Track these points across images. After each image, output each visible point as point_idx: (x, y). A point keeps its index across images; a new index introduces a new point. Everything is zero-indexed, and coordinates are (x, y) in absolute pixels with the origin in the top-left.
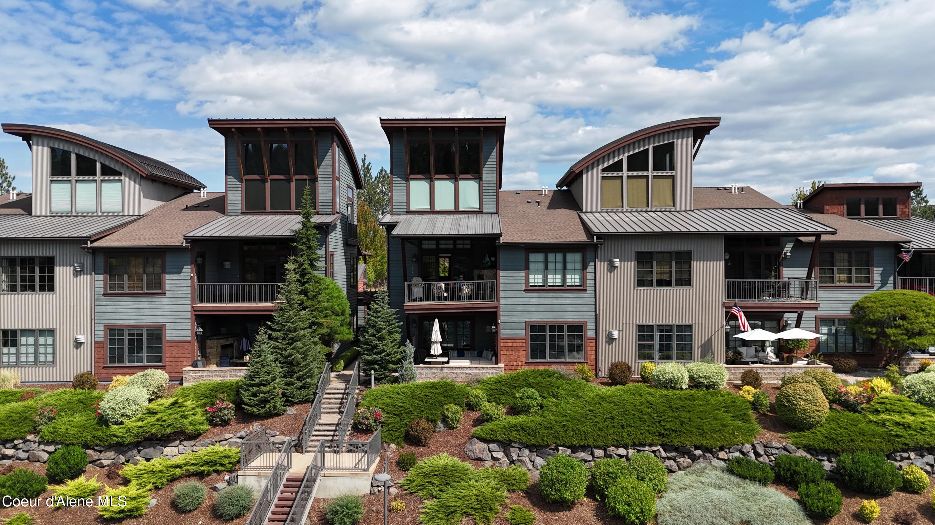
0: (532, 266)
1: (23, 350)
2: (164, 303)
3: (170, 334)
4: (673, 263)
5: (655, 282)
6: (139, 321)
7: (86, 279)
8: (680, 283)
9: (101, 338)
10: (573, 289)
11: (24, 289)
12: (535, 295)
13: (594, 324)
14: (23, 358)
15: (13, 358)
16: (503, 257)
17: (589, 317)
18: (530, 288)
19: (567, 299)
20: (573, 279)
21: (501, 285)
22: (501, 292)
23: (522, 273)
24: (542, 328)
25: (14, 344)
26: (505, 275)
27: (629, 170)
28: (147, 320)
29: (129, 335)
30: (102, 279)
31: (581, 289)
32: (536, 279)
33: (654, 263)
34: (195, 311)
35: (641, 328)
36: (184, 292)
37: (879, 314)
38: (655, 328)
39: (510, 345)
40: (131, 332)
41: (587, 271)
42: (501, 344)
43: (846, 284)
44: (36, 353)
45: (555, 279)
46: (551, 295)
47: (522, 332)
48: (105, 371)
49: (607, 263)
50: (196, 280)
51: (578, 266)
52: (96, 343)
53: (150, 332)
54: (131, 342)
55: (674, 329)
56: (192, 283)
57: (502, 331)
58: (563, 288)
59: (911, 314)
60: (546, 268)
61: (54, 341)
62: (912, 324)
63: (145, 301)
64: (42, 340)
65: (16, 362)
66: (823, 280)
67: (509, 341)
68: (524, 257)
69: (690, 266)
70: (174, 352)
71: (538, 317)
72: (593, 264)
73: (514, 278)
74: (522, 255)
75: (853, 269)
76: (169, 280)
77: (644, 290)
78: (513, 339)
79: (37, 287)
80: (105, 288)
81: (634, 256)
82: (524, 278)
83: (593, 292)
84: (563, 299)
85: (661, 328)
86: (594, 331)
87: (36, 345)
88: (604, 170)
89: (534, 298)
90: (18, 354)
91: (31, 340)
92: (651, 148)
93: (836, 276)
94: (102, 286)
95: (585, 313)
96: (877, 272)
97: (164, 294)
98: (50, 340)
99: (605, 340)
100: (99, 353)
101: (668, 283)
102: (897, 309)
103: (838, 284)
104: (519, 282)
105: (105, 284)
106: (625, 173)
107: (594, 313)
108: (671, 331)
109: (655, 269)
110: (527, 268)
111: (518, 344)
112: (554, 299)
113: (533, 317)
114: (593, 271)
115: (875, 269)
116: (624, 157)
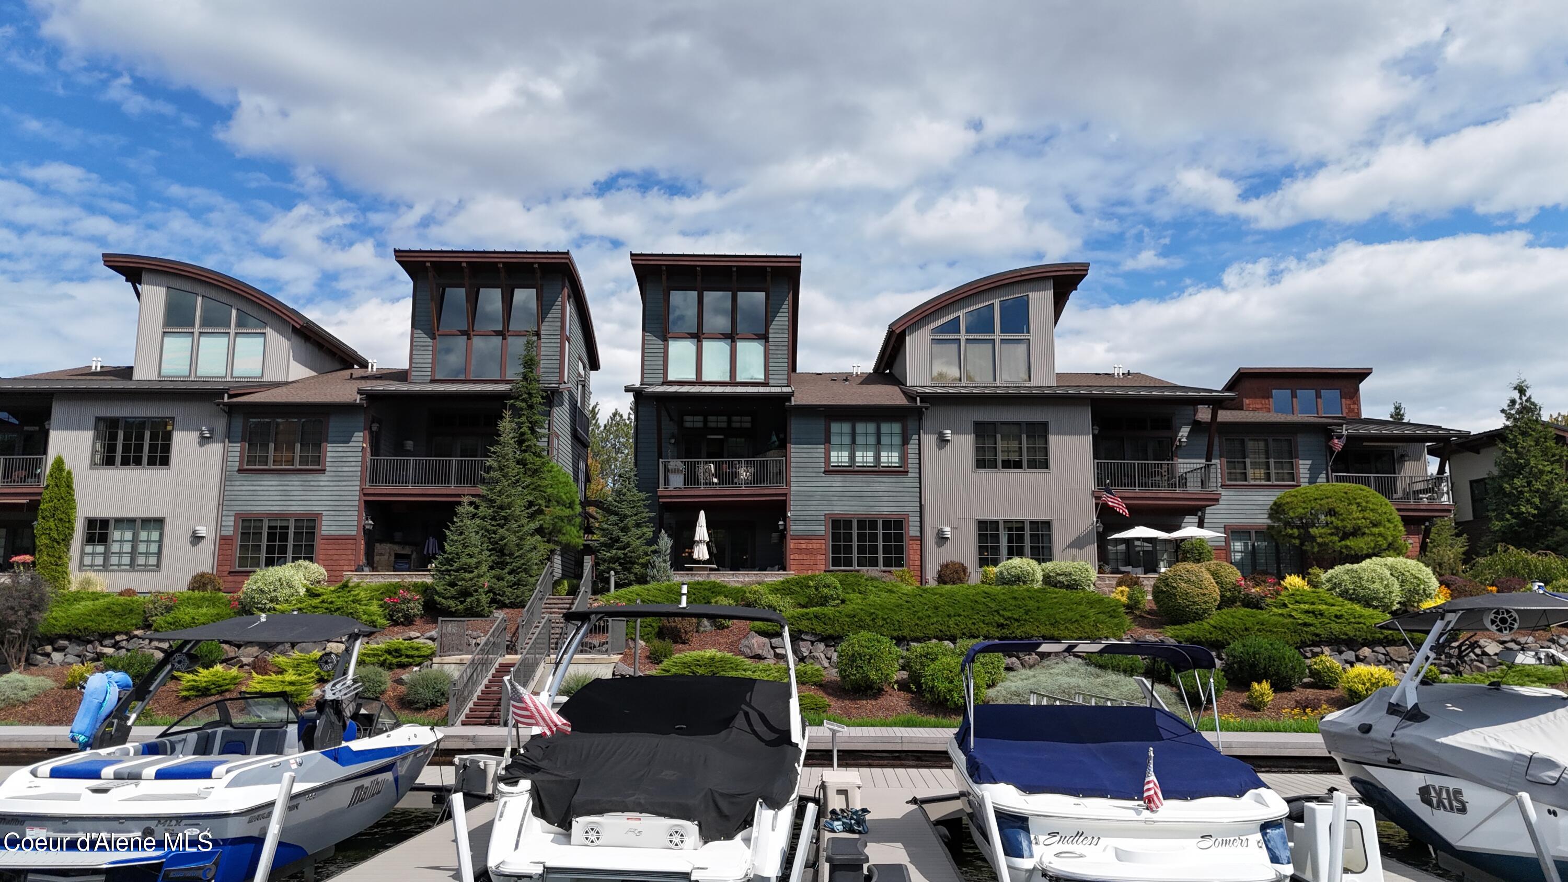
0: (835, 440)
1: (115, 548)
2: (322, 484)
3: (327, 527)
4: (1024, 437)
5: (1000, 463)
6: (285, 508)
7: (216, 449)
8: (1033, 465)
9: (229, 532)
10: (889, 472)
11: (125, 462)
12: (838, 478)
13: (918, 519)
14: (114, 560)
15: (99, 560)
16: (795, 427)
17: (911, 509)
18: (831, 469)
19: (882, 485)
20: (890, 457)
21: (792, 465)
22: (792, 474)
23: (821, 449)
24: (848, 524)
25: (103, 539)
26: (798, 450)
27: (969, 331)
28: (297, 506)
29: (270, 528)
30: (239, 449)
31: (900, 471)
32: (840, 457)
33: (999, 436)
34: (365, 495)
35: (983, 525)
36: (351, 469)
37: (1300, 510)
38: (1001, 526)
39: (804, 546)
40: (273, 524)
41: (909, 446)
42: (791, 545)
43: (1263, 483)
44: (134, 553)
45: (865, 457)
46: (859, 478)
47: (821, 529)
48: (230, 578)
49: (935, 436)
50: (368, 454)
51: (897, 440)
52: (223, 538)
53: (300, 524)
54: (271, 537)
55: (1027, 527)
56: (363, 457)
57: (793, 528)
58: (877, 470)
59: (1341, 507)
60: (854, 442)
61: (161, 535)
62: (1343, 520)
63: (295, 482)
64: (143, 535)
65: (104, 566)
66: (1233, 477)
67: (802, 541)
68: (823, 427)
69: (1046, 442)
70: (331, 552)
71: (842, 508)
72: (916, 437)
73: (810, 455)
74: (820, 424)
75: (1272, 461)
76: (332, 451)
77: (987, 475)
78: (808, 538)
79: (145, 459)
80: (241, 462)
81: (970, 427)
82: (823, 455)
83: (918, 475)
84: (877, 484)
85: (1010, 525)
86: (918, 529)
87: (135, 541)
88: (934, 331)
89: (837, 482)
90: (106, 555)
91: (128, 535)
92: (996, 303)
93: (1250, 472)
94: (238, 459)
95: (906, 504)
96: (1303, 467)
97: (323, 471)
98: (155, 535)
99: (934, 541)
100: (224, 552)
101: (1018, 465)
102: (1323, 502)
103: (1252, 482)
104: (817, 460)
105: (241, 457)
106: (963, 336)
107: (918, 504)
108: (1022, 529)
109: (1000, 445)
110: (827, 441)
111: (815, 546)
112: (864, 484)
113: (835, 508)
114: (917, 447)
115: (1301, 462)
116: (961, 313)
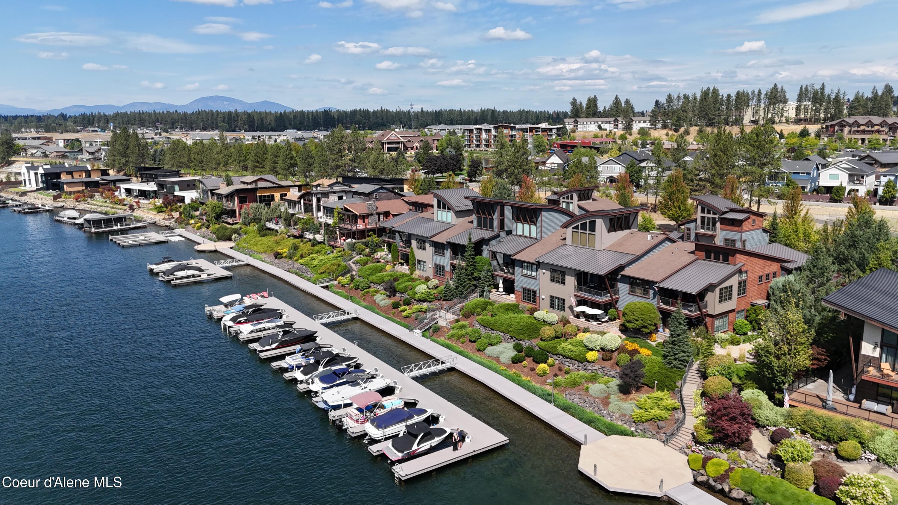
0: (525, 268)
1: (421, 266)
2: (445, 259)
3: (446, 269)
4: (560, 275)
5: (555, 281)
7: (431, 248)
8: (562, 283)
9: (434, 267)
10: (534, 278)
11: (420, 248)
13: (539, 292)
15: (419, 268)
16: (516, 262)
18: (523, 274)
19: (532, 281)
20: (534, 274)
22: (516, 274)
24: (525, 289)
26: (516, 269)
27: (581, 229)
28: (442, 263)
30: (434, 250)
32: (525, 272)
33: (555, 273)
34: (451, 263)
35: (551, 297)
36: (449, 257)
40: (439, 266)
41: (538, 273)
42: (516, 292)
43: (640, 295)
44: (423, 268)
45: (529, 274)
46: (528, 279)
47: (521, 289)
48: (434, 277)
49: (543, 272)
50: (451, 254)
51: (535, 271)
53: (443, 267)
54: (439, 269)
57: (516, 287)
60: (527, 270)
61: (426, 265)
63: (441, 257)
66: (632, 291)
68: (521, 264)
70: (447, 274)
71: (525, 286)
72: (539, 270)
75: (643, 289)
76: (445, 253)
77: (552, 283)
78: (518, 290)
79: (423, 249)
80: (435, 253)
81: (549, 271)
83: (539, 280)
85: (557, 298)
86: (539, 295)
88: (573, 228)
89: (524, 278)
91: (423, 264)
92: (588, 221)
93: (637, 291)
95: (537, 287)
97: (444, 256)
99: (542, 298)
100: (433, 270)
101: (559, 282)
103: (637, 294)
104: (520, 272)
106: (579, 231)
108: (560, 300)
109: (555, 276)
110: (522, 268)
111: (520, 294)
115: (651, 291)
116: (579, 223)
